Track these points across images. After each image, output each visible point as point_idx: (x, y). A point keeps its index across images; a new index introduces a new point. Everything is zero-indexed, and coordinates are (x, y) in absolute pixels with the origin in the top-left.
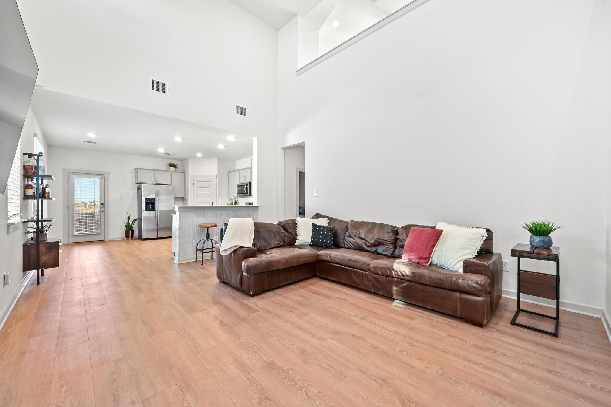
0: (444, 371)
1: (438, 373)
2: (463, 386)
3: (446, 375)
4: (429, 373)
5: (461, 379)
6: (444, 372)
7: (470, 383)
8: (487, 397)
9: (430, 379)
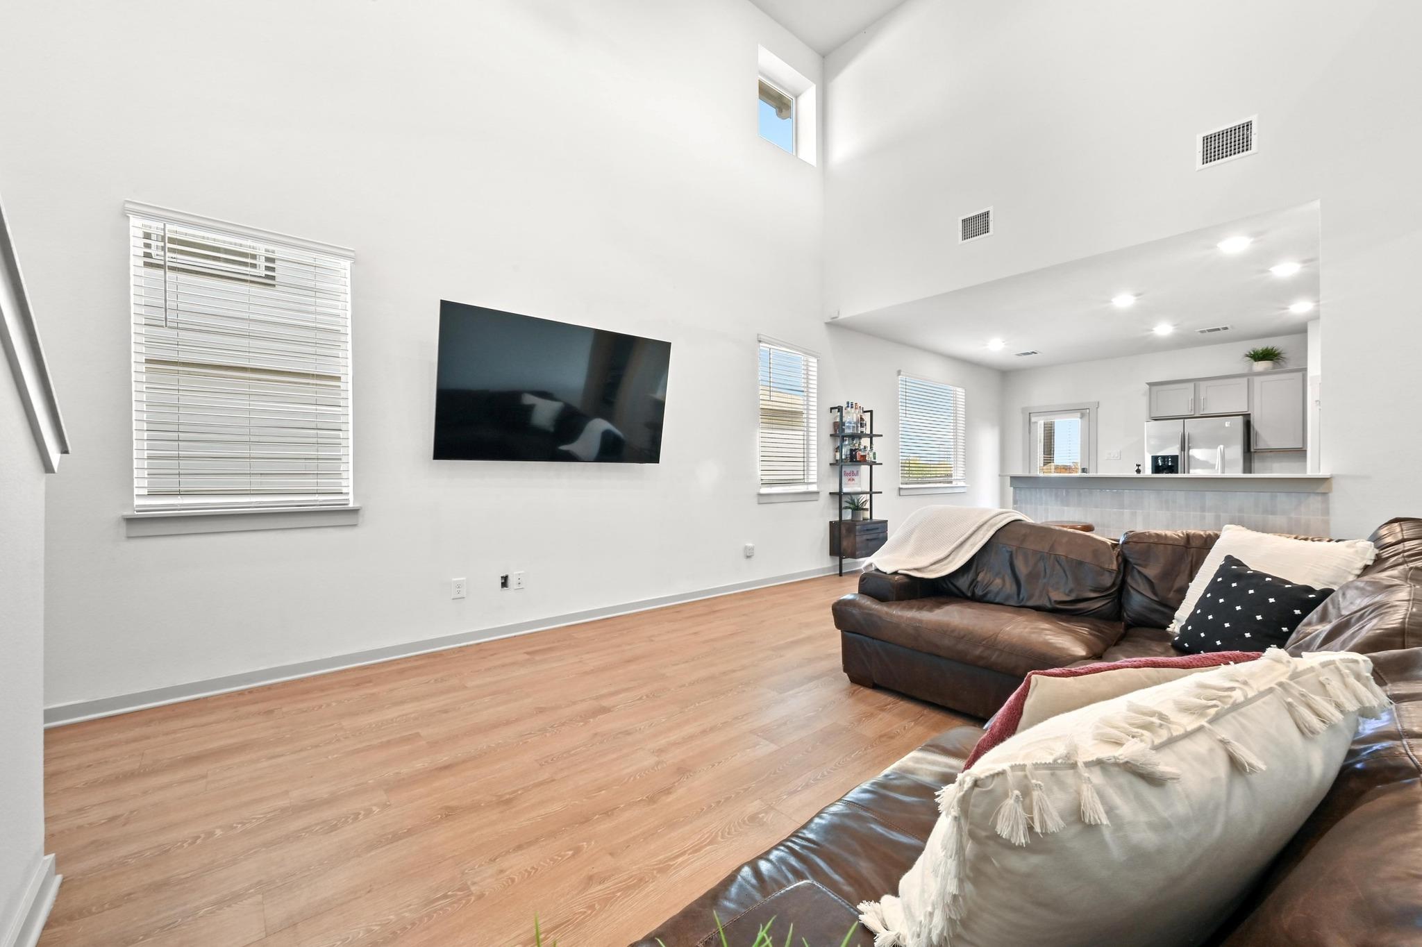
0: (473, 898)
1: (474, 884)
2: (412, 907)
3: (459, 893)
4: (483, 868)
5: (430, 916)
6: (468, 896)
7: (409, 927)
8: (359, 933)
9: (468, 863)
